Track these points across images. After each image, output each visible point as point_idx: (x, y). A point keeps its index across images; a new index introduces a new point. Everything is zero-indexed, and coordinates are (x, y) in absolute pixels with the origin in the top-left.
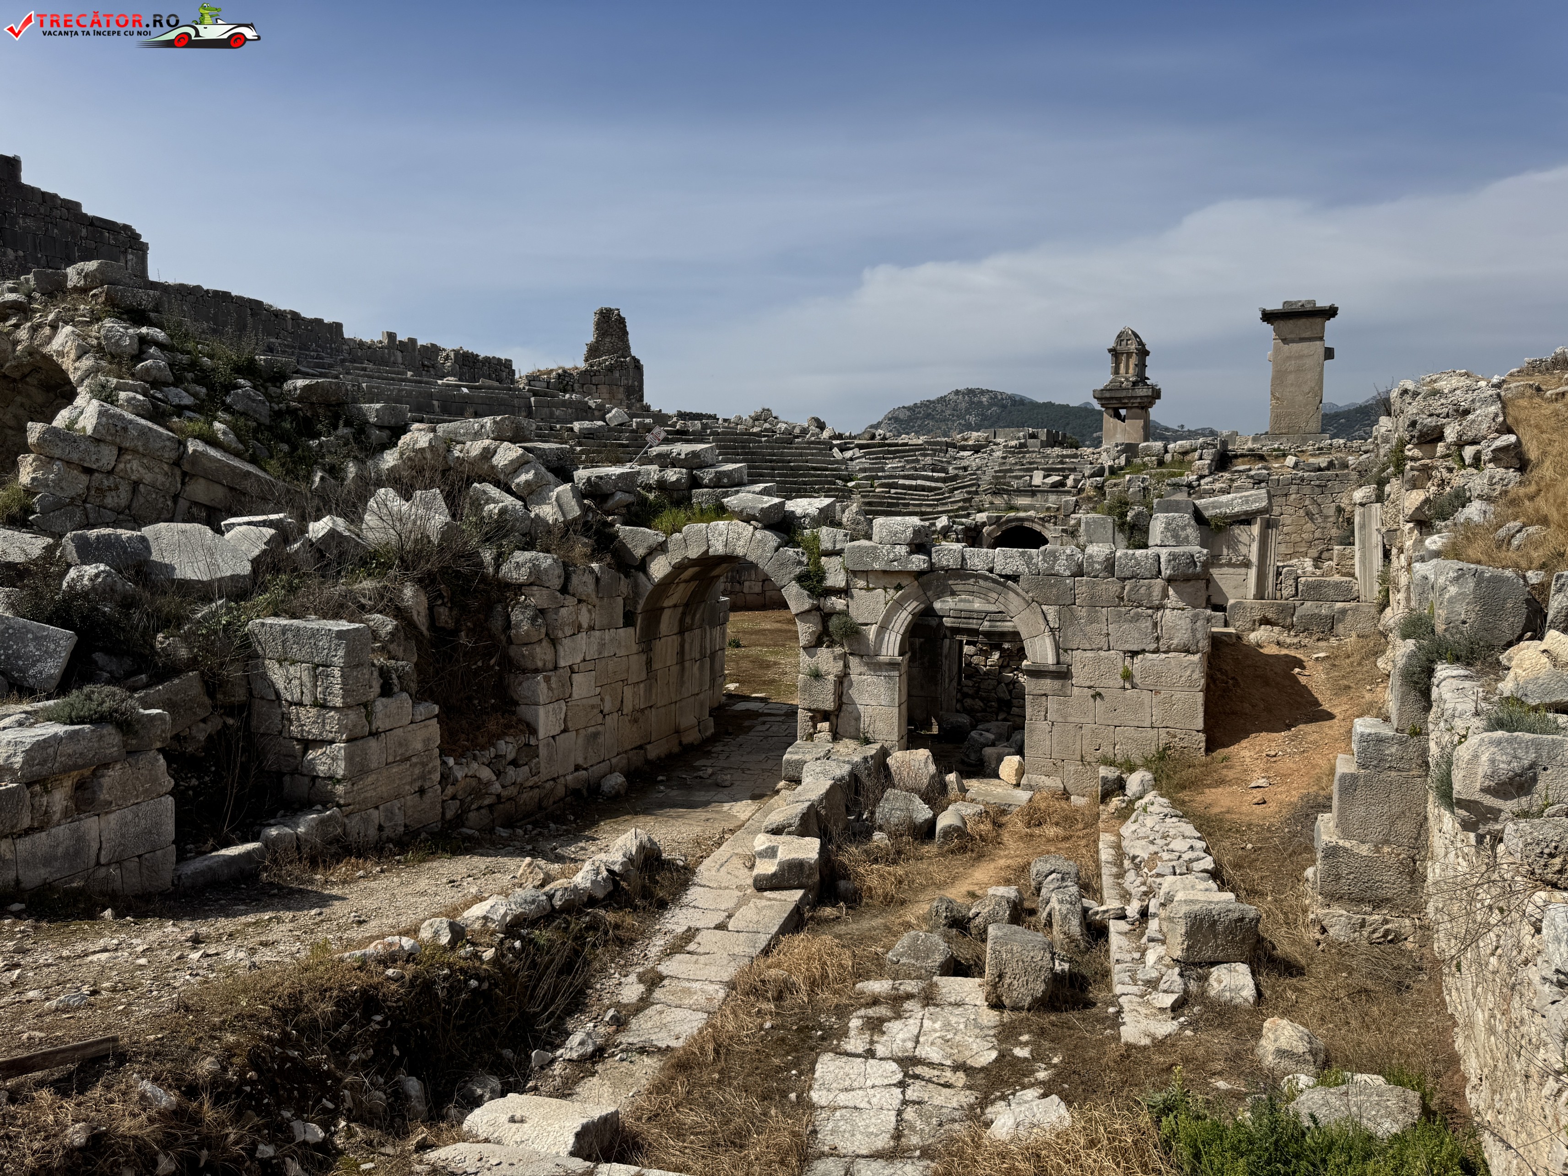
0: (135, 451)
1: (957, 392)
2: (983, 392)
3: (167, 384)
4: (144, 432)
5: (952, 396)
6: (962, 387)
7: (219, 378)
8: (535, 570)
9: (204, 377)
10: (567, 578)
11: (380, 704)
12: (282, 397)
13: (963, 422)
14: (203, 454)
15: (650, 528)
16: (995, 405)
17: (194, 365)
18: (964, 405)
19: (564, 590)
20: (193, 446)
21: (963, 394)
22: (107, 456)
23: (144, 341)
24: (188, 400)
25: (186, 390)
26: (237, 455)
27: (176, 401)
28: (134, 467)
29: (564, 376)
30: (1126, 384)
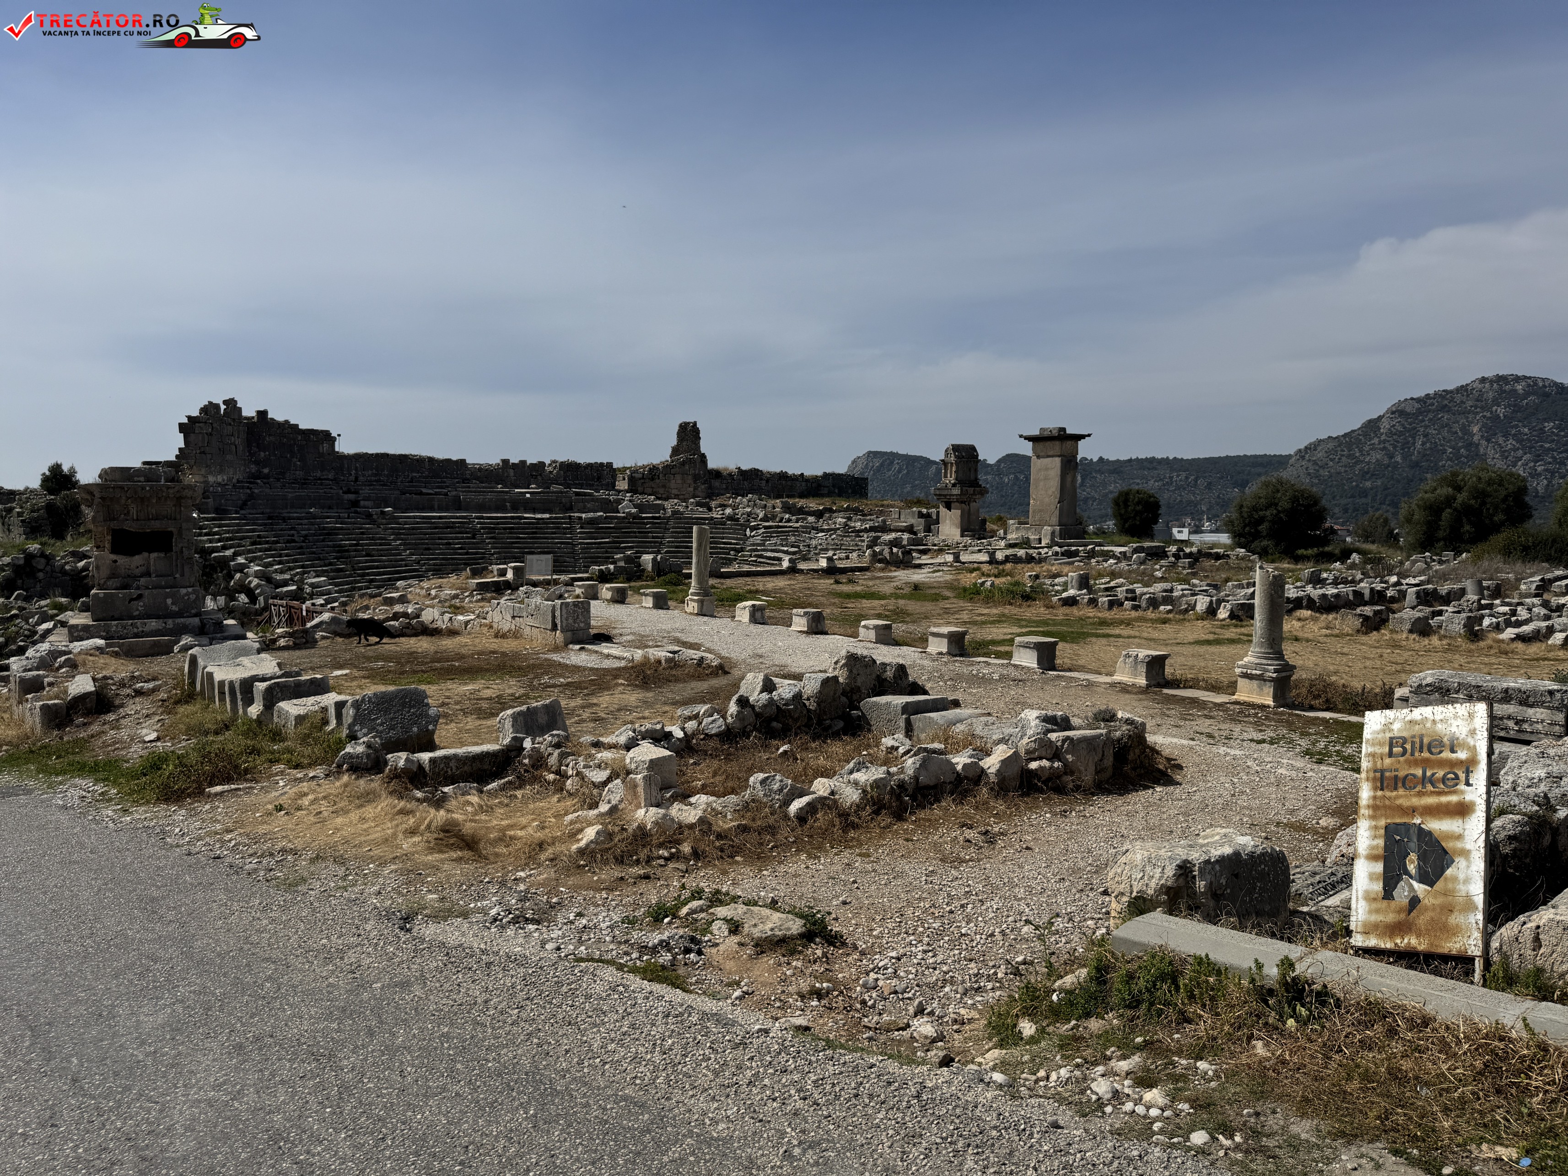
18: (1491, 395)
29: (653, 469)
30: (950, 486)
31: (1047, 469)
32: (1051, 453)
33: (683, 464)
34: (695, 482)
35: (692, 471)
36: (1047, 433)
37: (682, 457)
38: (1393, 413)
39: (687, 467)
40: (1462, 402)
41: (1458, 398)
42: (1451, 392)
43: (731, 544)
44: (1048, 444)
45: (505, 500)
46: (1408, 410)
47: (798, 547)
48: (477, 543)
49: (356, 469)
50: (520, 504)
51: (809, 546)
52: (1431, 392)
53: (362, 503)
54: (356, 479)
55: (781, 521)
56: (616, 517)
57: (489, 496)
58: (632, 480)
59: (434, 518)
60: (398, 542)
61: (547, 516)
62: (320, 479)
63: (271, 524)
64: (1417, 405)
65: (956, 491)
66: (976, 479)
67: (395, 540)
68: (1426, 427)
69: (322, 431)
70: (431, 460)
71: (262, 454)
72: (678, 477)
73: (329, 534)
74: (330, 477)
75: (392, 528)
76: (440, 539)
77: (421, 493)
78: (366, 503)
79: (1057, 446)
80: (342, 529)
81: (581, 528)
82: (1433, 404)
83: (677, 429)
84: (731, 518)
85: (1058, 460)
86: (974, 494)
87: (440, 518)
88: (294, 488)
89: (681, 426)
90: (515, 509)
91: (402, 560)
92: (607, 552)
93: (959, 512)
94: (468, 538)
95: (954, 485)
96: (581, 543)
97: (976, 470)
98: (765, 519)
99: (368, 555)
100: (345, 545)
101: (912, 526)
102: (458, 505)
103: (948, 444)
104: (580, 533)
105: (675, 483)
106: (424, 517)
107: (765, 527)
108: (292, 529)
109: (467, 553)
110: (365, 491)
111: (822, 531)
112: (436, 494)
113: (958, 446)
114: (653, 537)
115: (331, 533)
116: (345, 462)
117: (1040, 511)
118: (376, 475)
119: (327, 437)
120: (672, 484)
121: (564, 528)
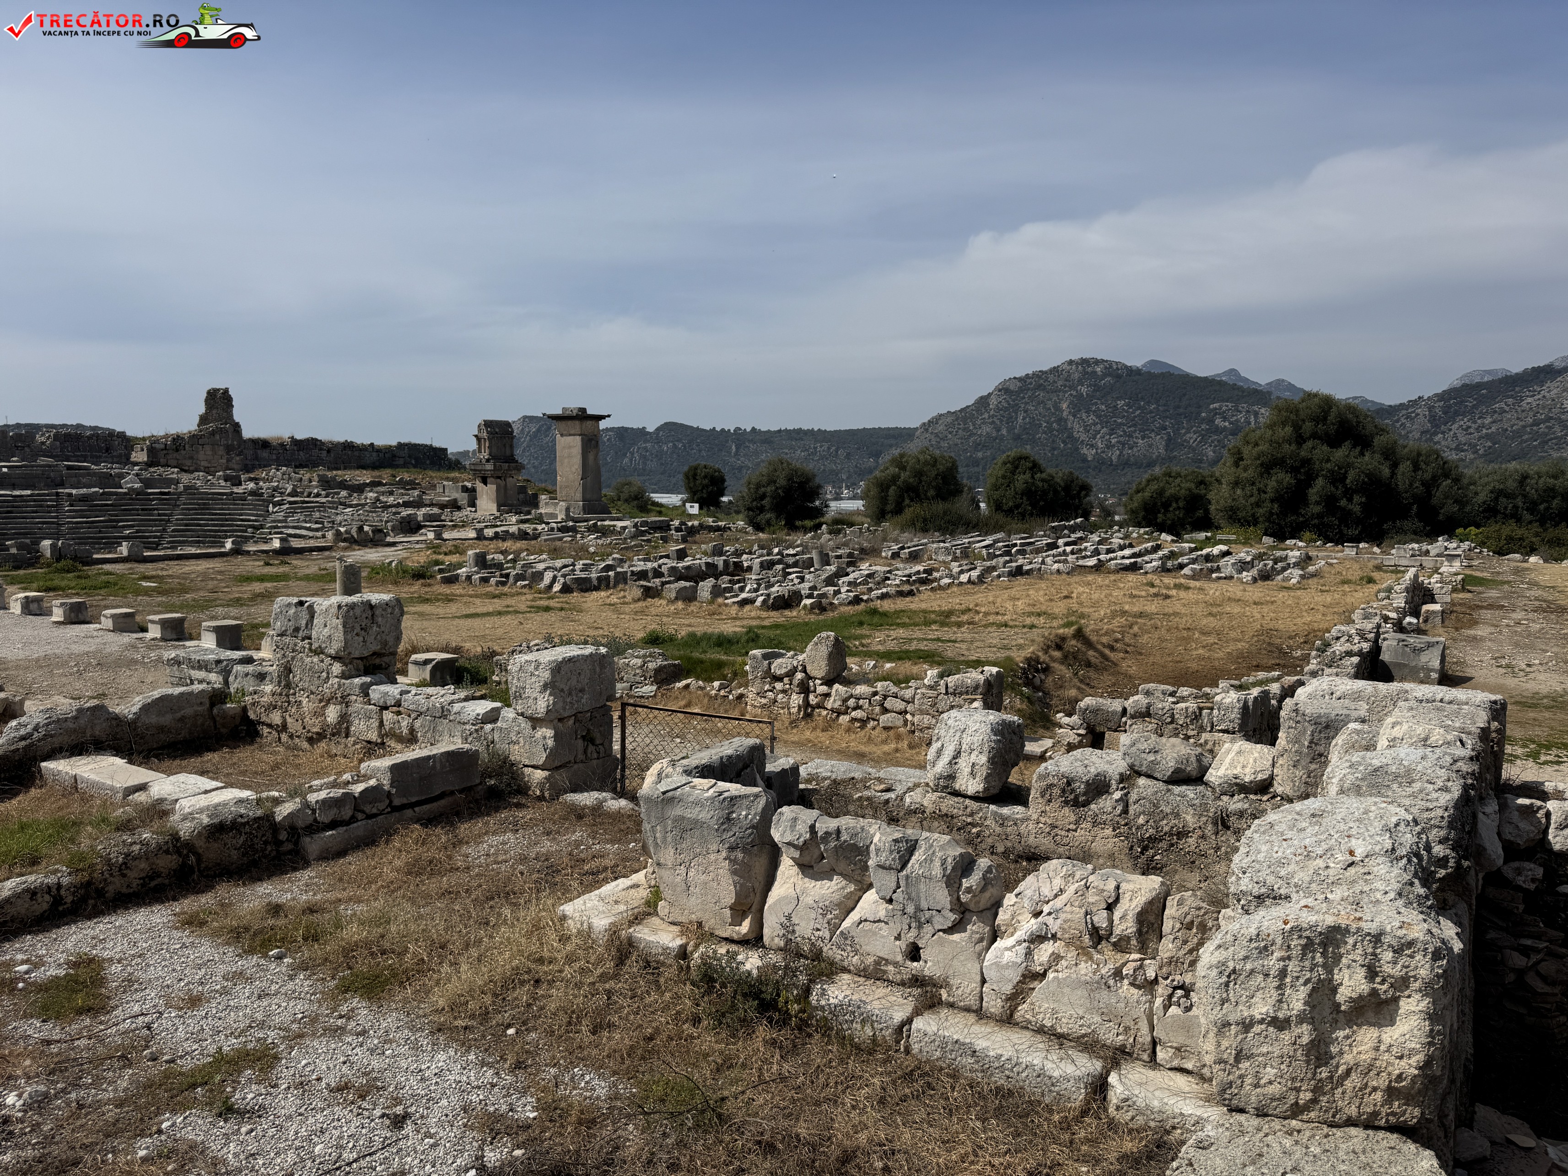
2: (1097, 362)
13: (1074, 393)
18: (1076, 376)
21: (1077, 364)
29: (177, 440)
30: (484, 461)
31: (570, 447)
32: (572, 432)
33: (213, 433)
34: (228, 453)
35: (223, 442)
36: (568, 413)
37: (211, 426)
38: (1000, 390)
39: (217, 437)
40: (1054, 382)
41: (1051, 378)
42: (1046, 372)
43: (249, 520)
44: (570, 423)
46: (1012, 388)
47: (322, 523)
51: (333, 522)
52: (1030, 372)
55: (309, 496)
56: (116, 494)
58: (152, 451)
61: (29, 492)
64: (1019, 384)
65: (489, 466)
66: (512, 455)
68: (1026, 403)
79: (576, 426)
81: (71, 505)
82: (1031, 383)
83: (204, 395)
84: (253, 493)
85: (578, 438)
86: (509, 469)
89: (209, 392)
92: (100, 532)
93: (494, 487)
95: (488, 461)
96: (69, 523)
97: (512, 447)
98: (294, 494)
101: (455, 500)
103: (480, 420)
104: (69, 511)
105: (204, 455)
107: (290, 503)
111: (351, 506)
113: (491, 422)
114: (159, 515)
117: (567, 487)
120: (201, 455)
121: (49, 506)
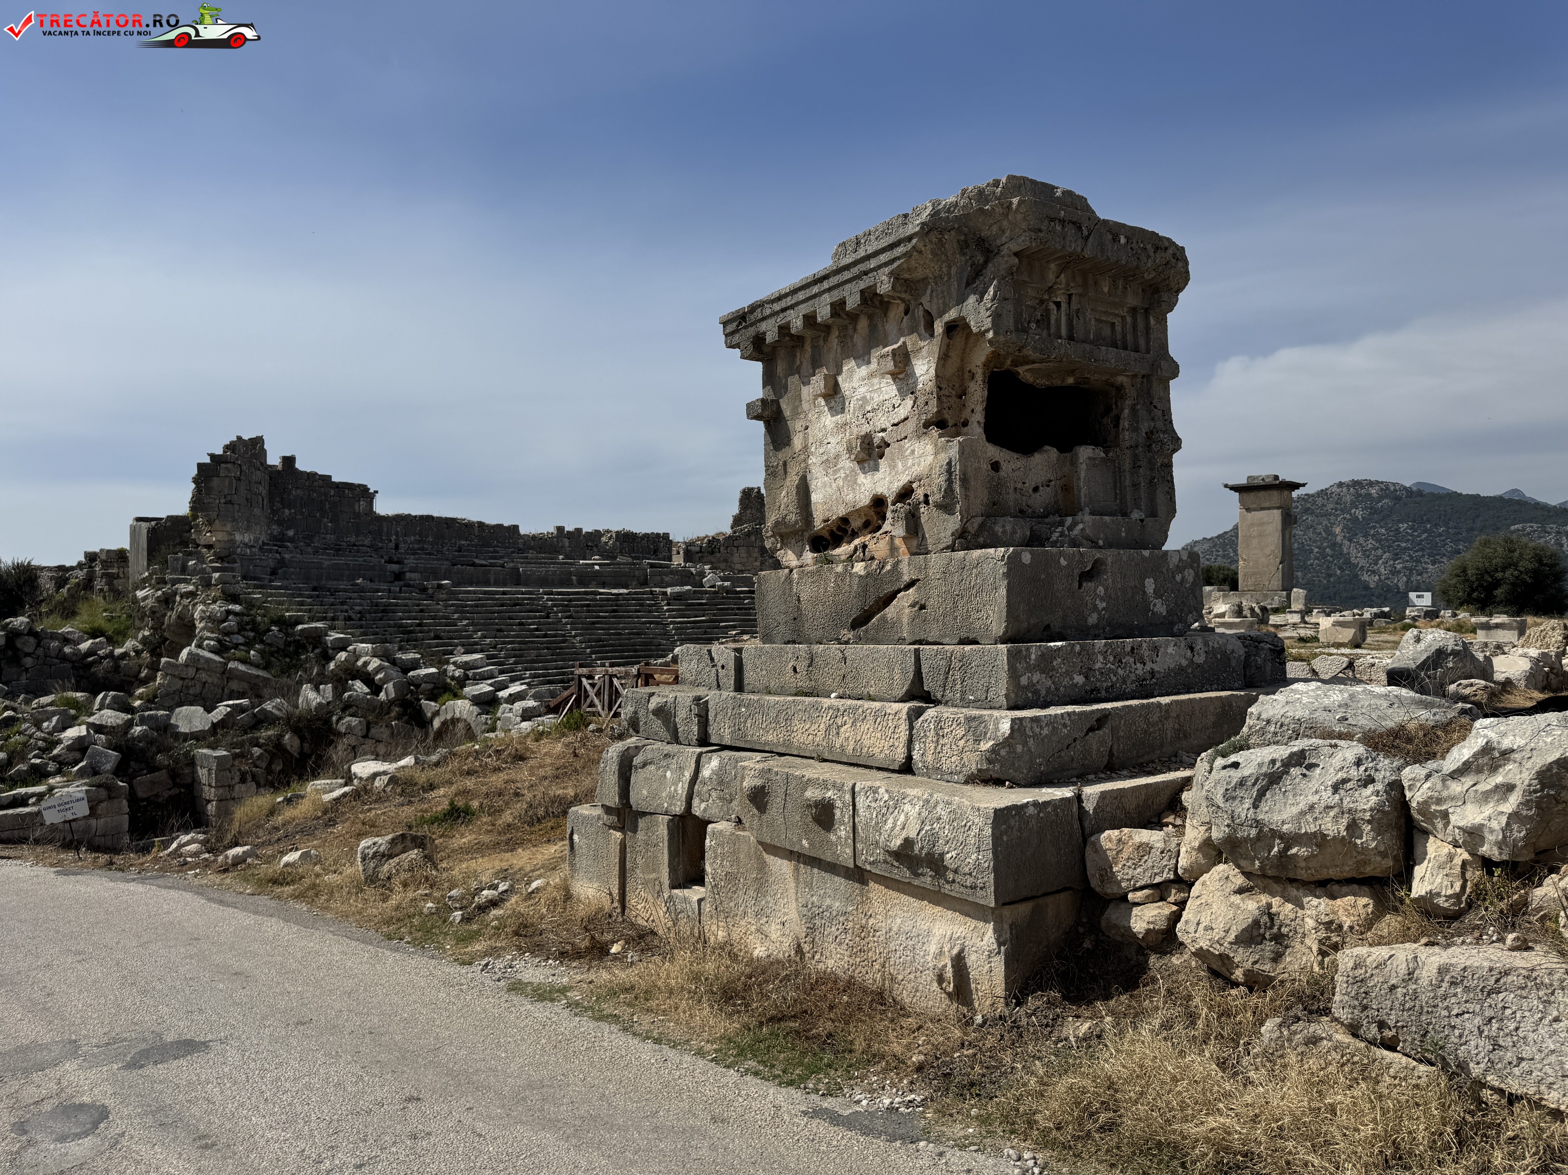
0: (204, 669)
1: (1341, 484)
2: (1371, 484)
3: (233, 633)
4: (208, 660)
5: (1334, 489)
6: (1346, 479)
7: (262, 627)
8: (349, 727)
9: (255, 626)
10: (368, 729)
11: (237, 788)
12: (293, 634)
13: (1348, 517)
14: (236, 669)
15: (436, 702)
16: (1387, 497)
17: (253, 622)
18: (1348, 498)
19: (366, 736)
20: (231, 665)
21: (1348, 486)
22: (191, 672)
23: (229, 612)
24: (241, 640)
25: (243, 636)
26: (257, 666)
27: (235, 641)
28: (203, 676)
29: (713, 542)
32: (1267, 505)
33: (749, 534)
34: (762, 556)
35: (758, 543)
36: (1255, 482)
37: (746, 527)
39: (753, 538)
40: (1323, 505)
42: (1313, 496)
44: (1262, 494)
45: (570, 573)
48: (553, 623)
49: (397, 535)
50: (586, 578)
53: (408, 575)
54: (397, 547)
56: (706, 592)
57: (552, 568)
58: (687, 553)
59: (497, 593)
60: (465, 622)
61: (625, 591)
62: (355, 545)
63: (318, 596)
67: (461, 619)
69: (360, 485)
70: (481, 524)
71: (287, 511)
72: (743, 550)
73: (383, 611)
74: (366, 542)
75: (453, 605)
76: (510, 618)
77: (473, 565)
78: (413, 575)
79: (1275, 497)
80: (396, 605)
81: (668, 604)
83: (738, 496)
85: (1274, 513)
87: (504, 593)
88: (328, 555)
89: (743, 492)
90: (582, 583)
91: (476, 644)
92: (705, 633)
94: (541, 617)
96: (672, 623)
99: (437, 637)
100: (407, 625)
102: (517, 579)
104: (668, 611)
105: (739, 557)
106: (485, 593)
108: (342, 603)
109: (545, 636)
110: (410, 561)
112: (492, 565)
115: (386, 610)
116: (385, 524)
117: (1254, 574)
118: (419, 542)
119: (364, 494)
120: (736, 558)
121: (649, 605)
